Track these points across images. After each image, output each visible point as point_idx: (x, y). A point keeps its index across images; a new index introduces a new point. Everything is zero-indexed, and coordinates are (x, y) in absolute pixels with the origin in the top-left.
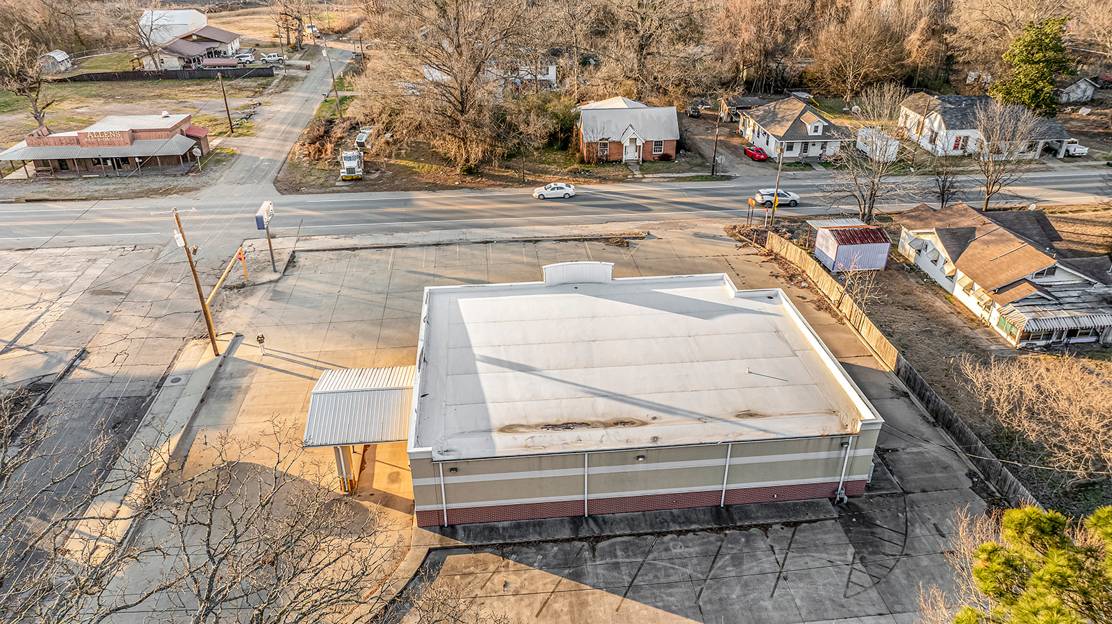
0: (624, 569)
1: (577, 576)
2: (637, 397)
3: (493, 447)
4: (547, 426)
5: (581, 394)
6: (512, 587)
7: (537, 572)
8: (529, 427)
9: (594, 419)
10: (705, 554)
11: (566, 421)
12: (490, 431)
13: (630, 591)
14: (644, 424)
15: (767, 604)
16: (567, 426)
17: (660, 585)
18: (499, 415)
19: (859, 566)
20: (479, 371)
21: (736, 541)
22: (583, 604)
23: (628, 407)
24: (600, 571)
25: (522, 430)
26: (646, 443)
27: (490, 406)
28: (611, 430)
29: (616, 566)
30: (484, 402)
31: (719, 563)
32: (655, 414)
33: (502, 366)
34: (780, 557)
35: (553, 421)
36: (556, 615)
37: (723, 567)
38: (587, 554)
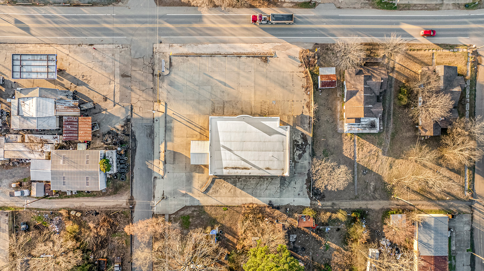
0: (243, 185)
1: (235, 186)
2: (249, 161)
3: (223, 172)
4: (233, 168)
5: (239, 159)
6: (226, 186)
7: (229, 184)
8: (229, 168)
9: (241, 167)
10: (256, 183)
11: (235, 167)
12: (222, 168)
13: (243, 189)
14: (249, 169)
15: (262, 194)
16: (236, 168)
17: (247, 189)
18: (225, 164)
19: (279, 188)
20: (221, 150)
21: (262, 181)
22: (236, 191)
23: (247, 164)
24: (239, 185)
25: (228, 168)
26: (248, 174)
27: (223, 161)
28: (243, 170)
29: (242, 184)
30: (222, 160)
31: (258, 185)
32: (251, 167)
33: (225, 149)
34: (267, 185)
35: (233, 167)
36: (231, 192)
37: (258, 186)
38: (237, 181)
